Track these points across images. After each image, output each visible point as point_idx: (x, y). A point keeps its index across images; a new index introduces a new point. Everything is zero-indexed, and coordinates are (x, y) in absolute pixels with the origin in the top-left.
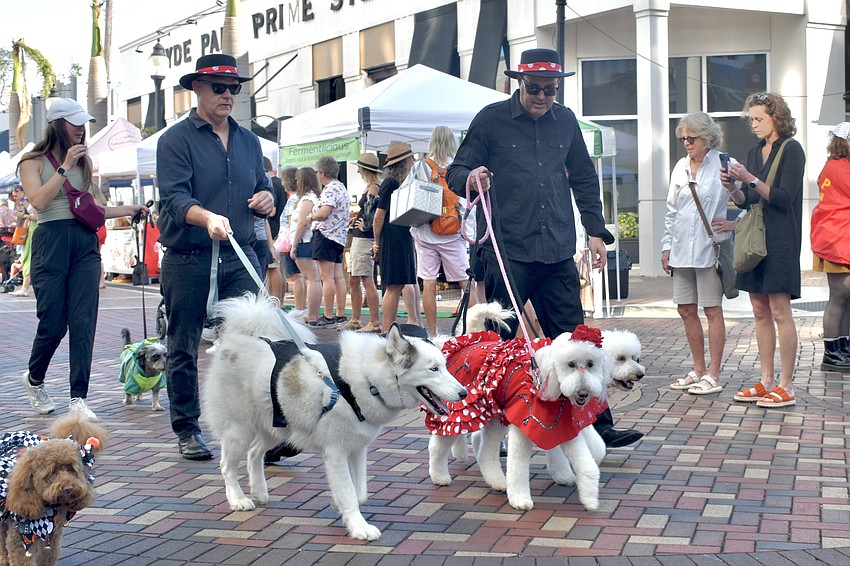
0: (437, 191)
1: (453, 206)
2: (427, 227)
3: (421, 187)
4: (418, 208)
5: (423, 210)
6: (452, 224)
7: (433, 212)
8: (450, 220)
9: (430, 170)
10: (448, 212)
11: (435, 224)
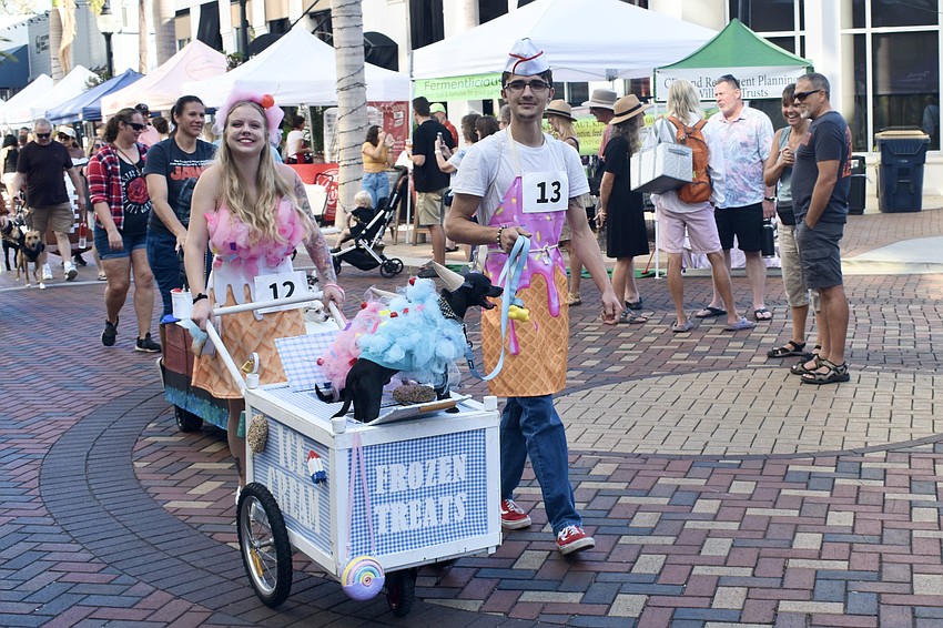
0: (686, 154)
1: (703, 170)
2: (673, 195)
3: (670, 150)
4: (669, 175)
5: (674, 176)
6: (703, 190)
7: (683, 178)
8: (701, 186)
9: (675, 130)
10: (698, 177)
11: (684, 191)
